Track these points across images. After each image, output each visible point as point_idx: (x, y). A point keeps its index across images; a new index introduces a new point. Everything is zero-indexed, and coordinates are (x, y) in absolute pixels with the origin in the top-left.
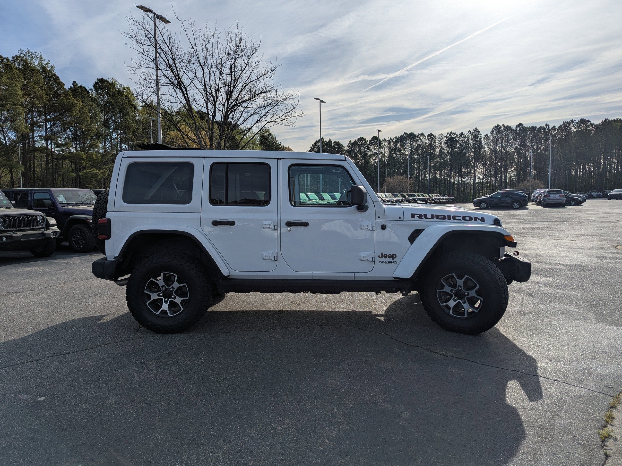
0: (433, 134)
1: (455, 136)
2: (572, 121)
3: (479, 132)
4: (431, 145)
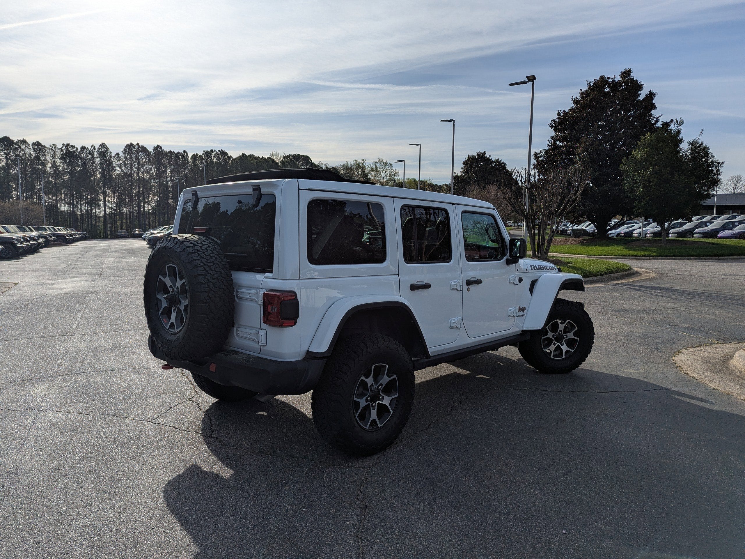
0: (41, 144)
1: (75, 149)
2: (212, 151)
3: (107, 149)
4: (38, 158)
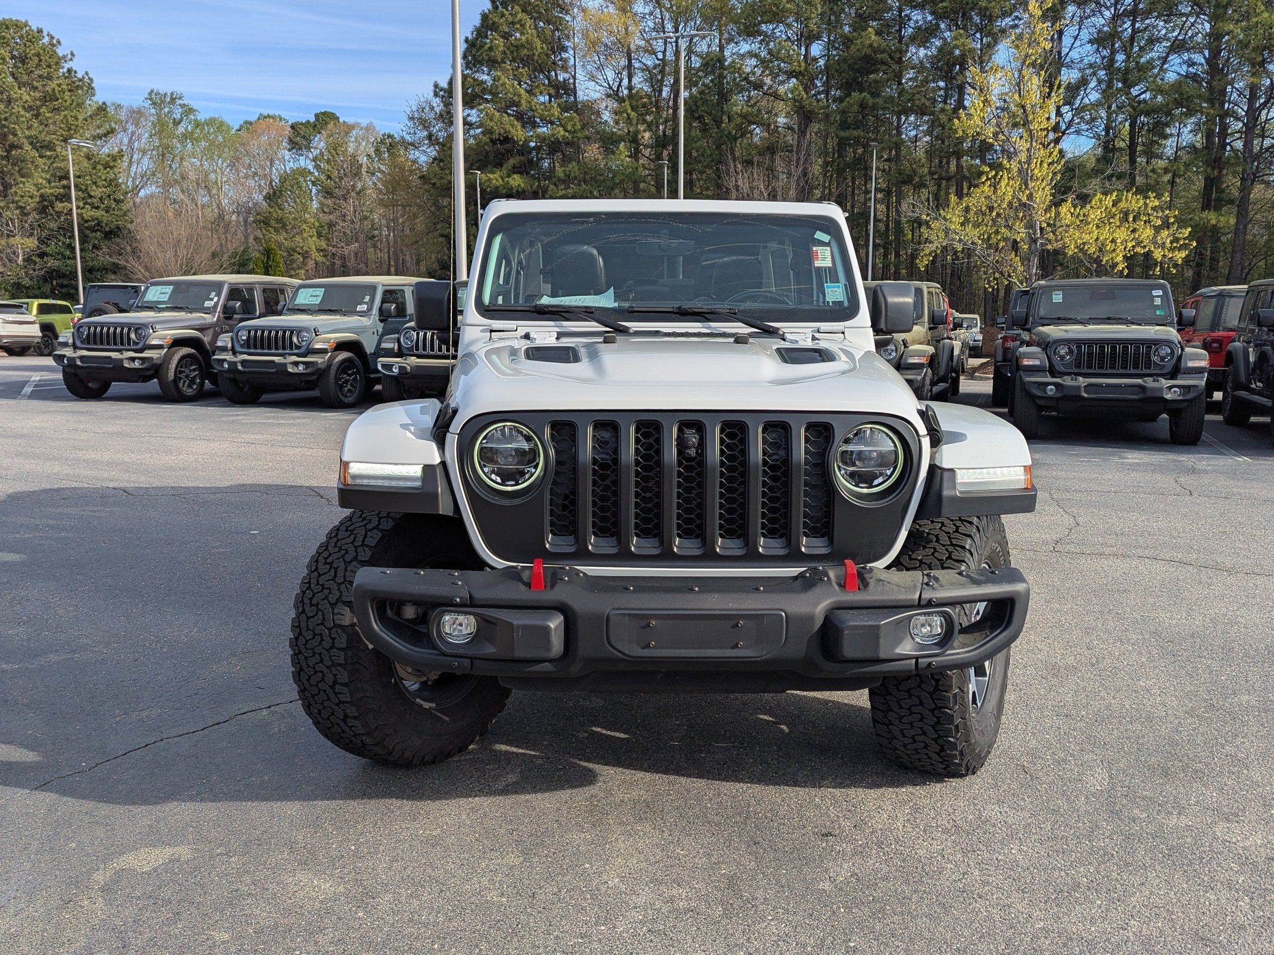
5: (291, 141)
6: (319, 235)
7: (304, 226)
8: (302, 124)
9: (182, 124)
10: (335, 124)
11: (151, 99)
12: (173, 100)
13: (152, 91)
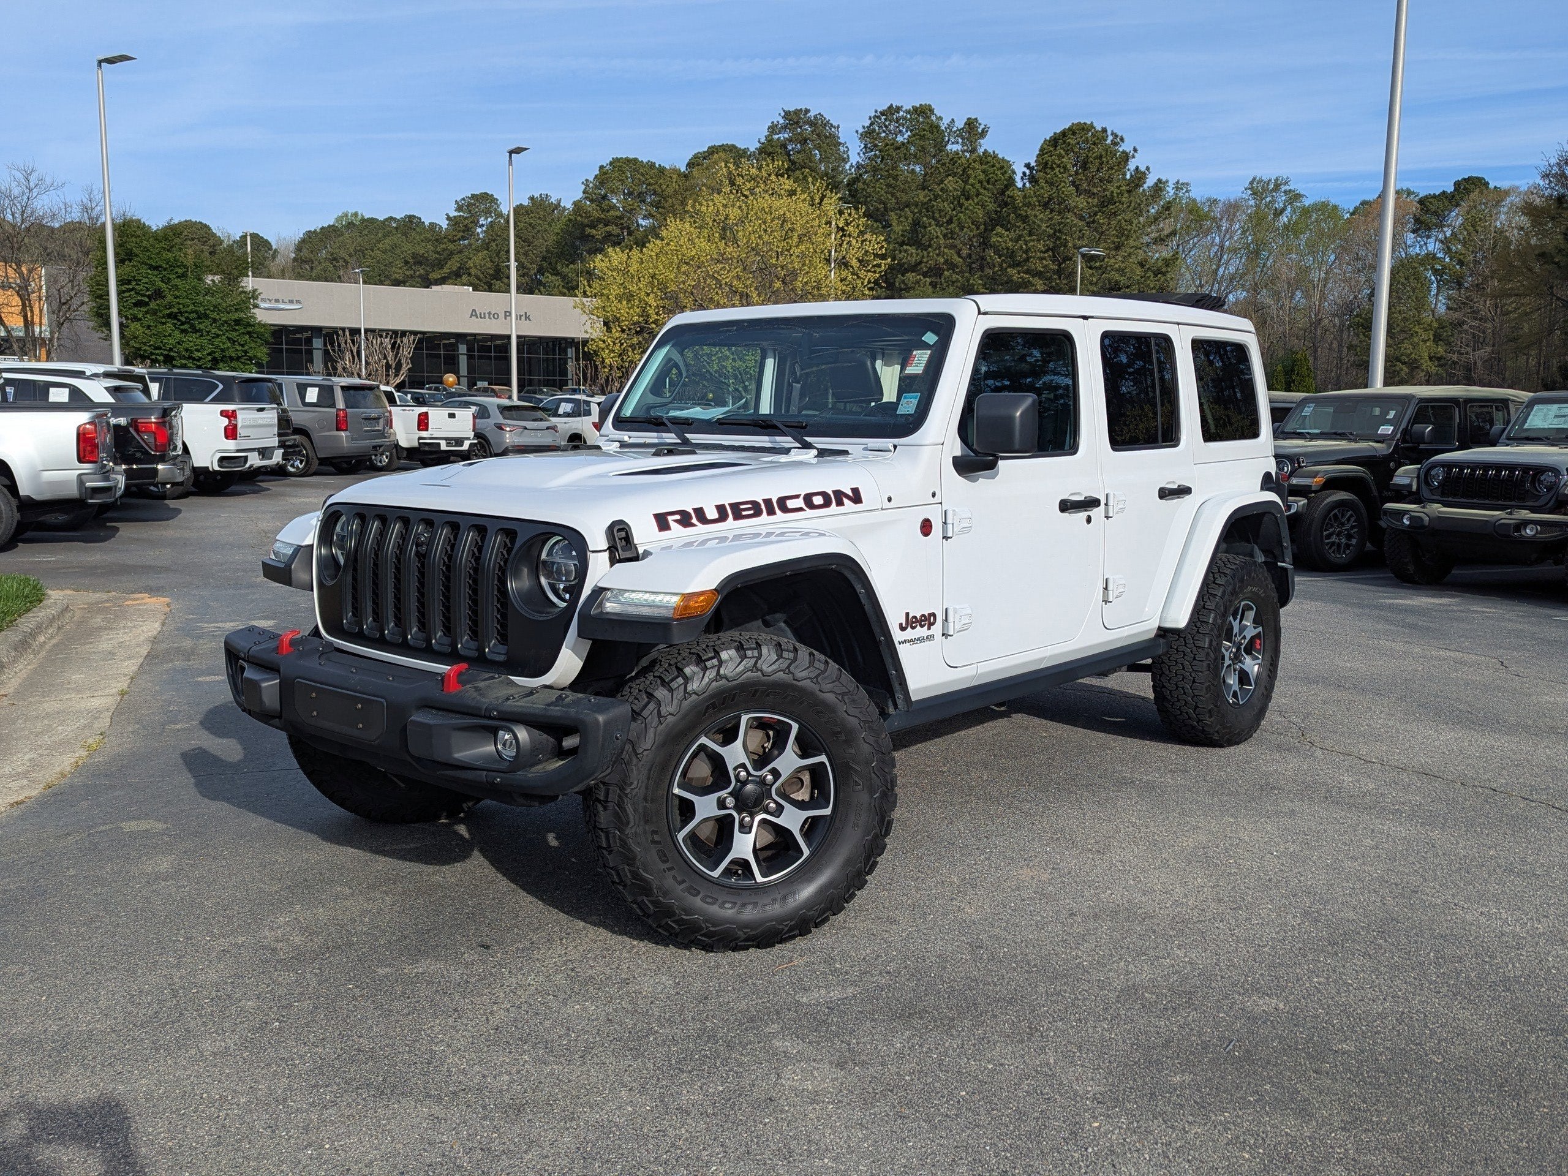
5: (1417, 220)
6: (1437, 338)
7: (1416, 329)
8: (1434, 196)
9: (1284, 215)
10: (1481, 192)
11: (1252, 189)
12: (1277, 186)
13: (1254, 179)
